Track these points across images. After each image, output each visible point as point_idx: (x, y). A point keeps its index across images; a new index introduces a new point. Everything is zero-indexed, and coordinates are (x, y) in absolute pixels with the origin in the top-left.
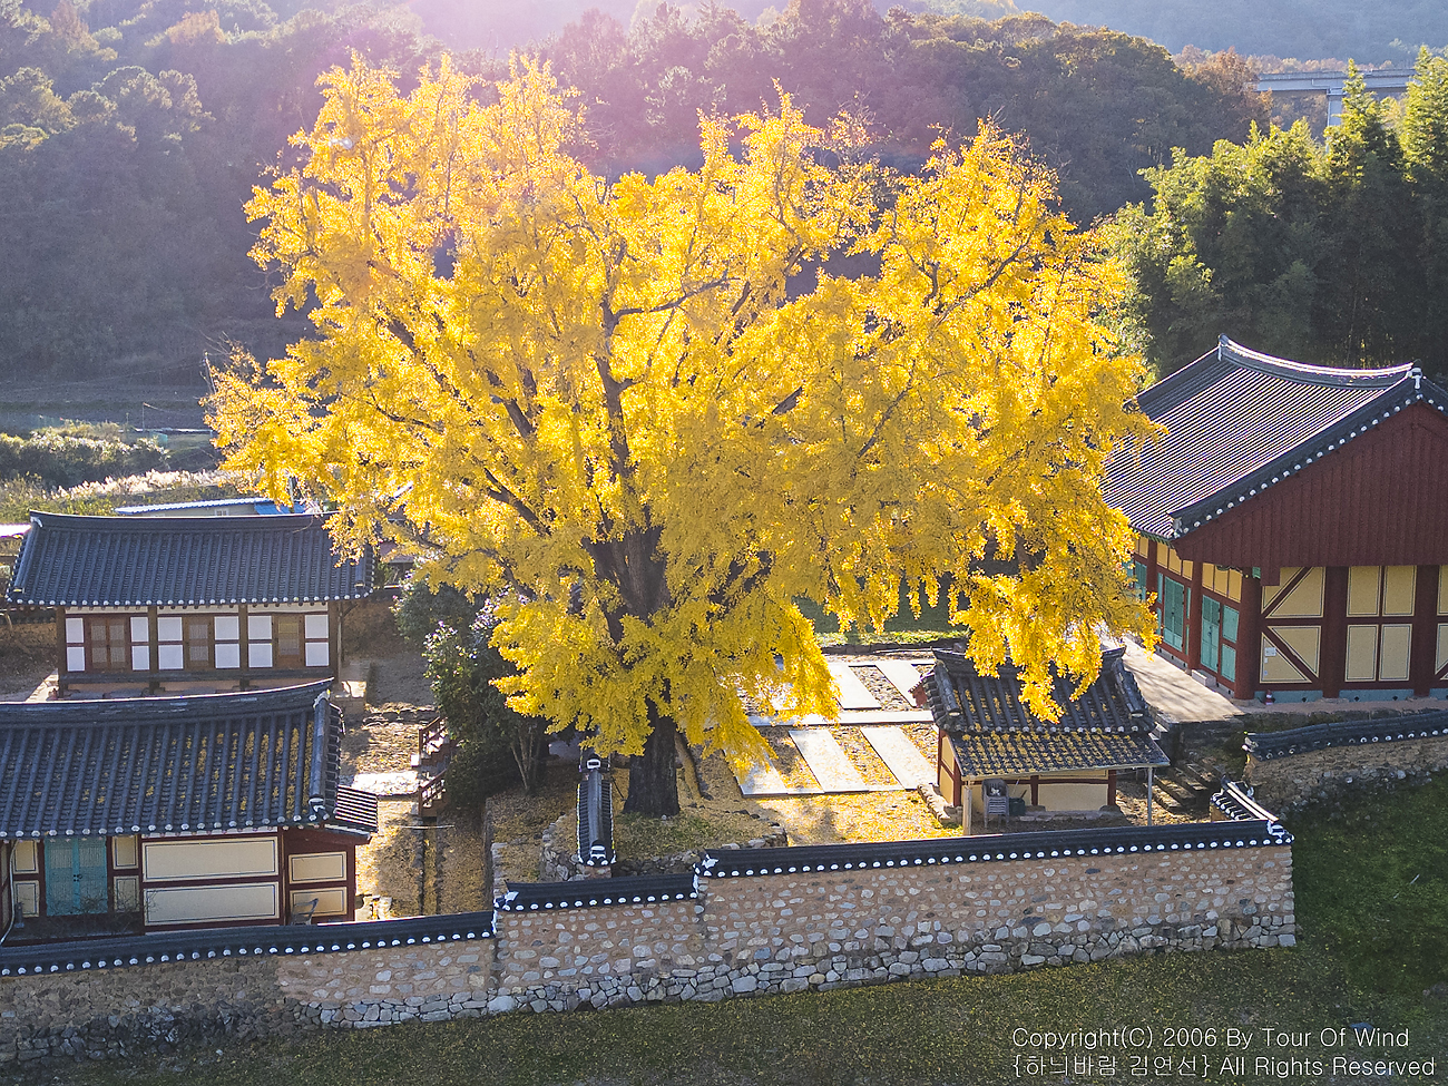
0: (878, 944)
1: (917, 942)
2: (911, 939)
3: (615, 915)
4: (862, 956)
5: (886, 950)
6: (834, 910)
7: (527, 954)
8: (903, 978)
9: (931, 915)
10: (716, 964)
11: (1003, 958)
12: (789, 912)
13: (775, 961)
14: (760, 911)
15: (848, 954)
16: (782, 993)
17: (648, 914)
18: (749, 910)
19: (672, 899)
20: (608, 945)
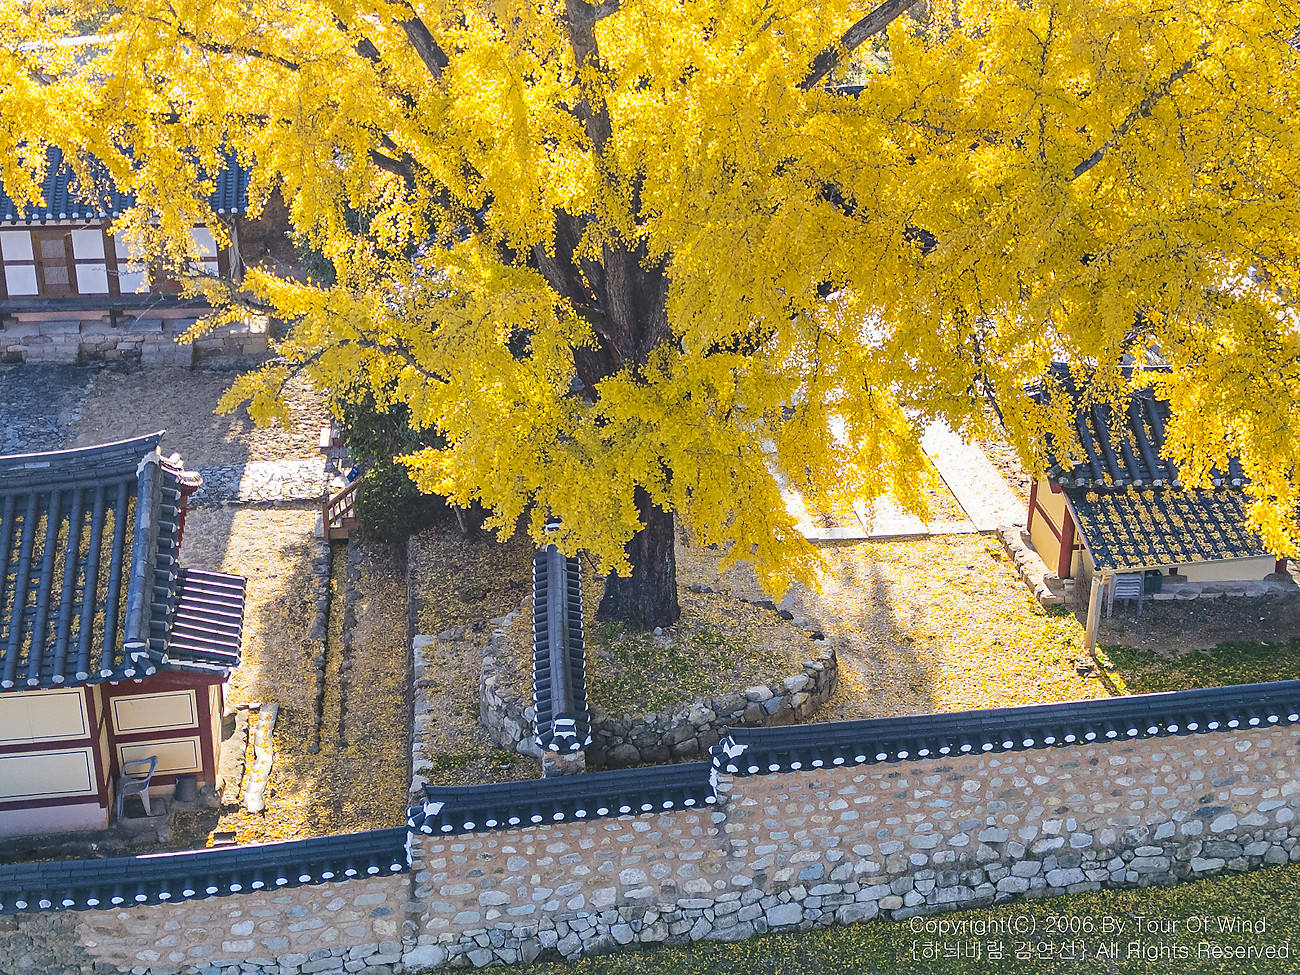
0: (983, 853)
1: (1040, 848)
2: (1032, 844)
3: (591, 830)
4: (958, 869)
5: (993, 861)
6: (920, 810)
7: (460, 889)
8: (1017, 897)
9: (1063, 810)
10: (743, 889)
11: (1164, 864)
12: (853, 815)
13: (829, 881)
14: (809, 815)
15: (936, 868)
16: (837, 922)
17: (641, 826)
18: (794, 815)
19: (679, 806)
20: (582, 871)
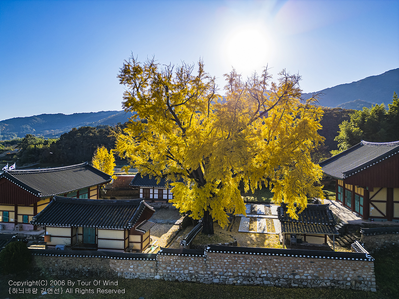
0: (251, 275)
1: (262, 276)
2: (260, 274)
3: (184, 258)
4: (247, 277)
5: (253, 277)
6: (239, 264)
7: (164, 266)
8: (258, 285)
9: (266, 269)
10: (209, 274)
11: (286, 283)
12: (228, 263)
13: (223, 275)
14: (220, 262)
15: (243, 276)
16: (225, 284)
17: (192, 259)
18: (218, 261)
19: (198, 256)
20: (183, 266)
